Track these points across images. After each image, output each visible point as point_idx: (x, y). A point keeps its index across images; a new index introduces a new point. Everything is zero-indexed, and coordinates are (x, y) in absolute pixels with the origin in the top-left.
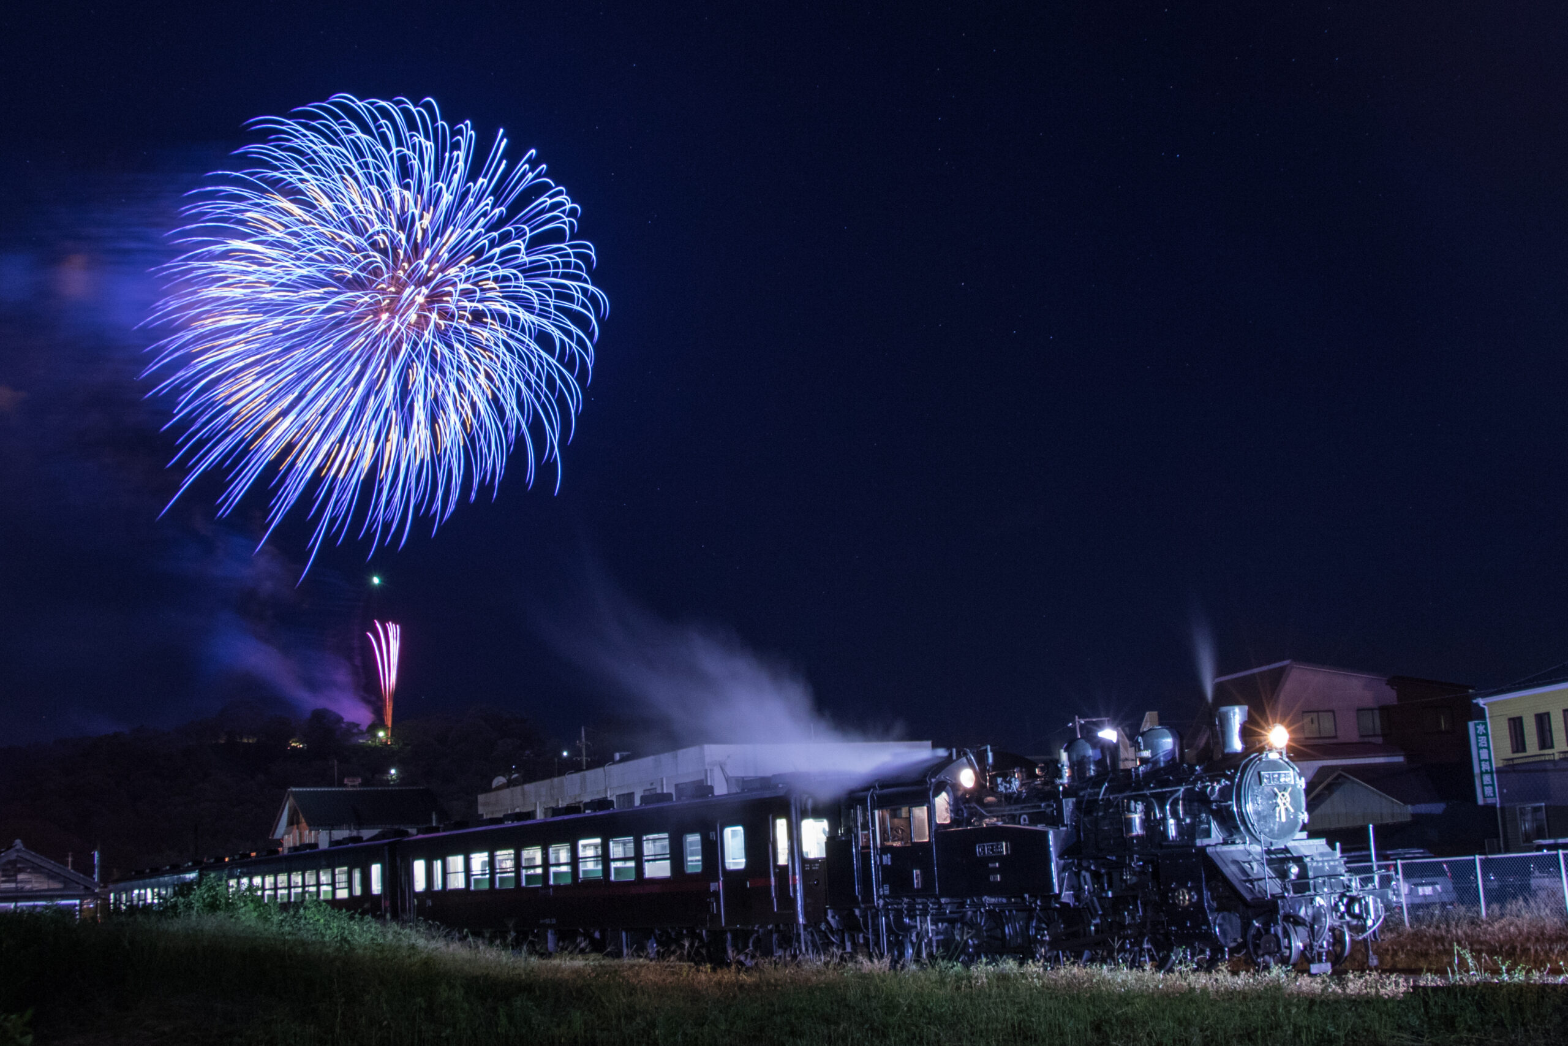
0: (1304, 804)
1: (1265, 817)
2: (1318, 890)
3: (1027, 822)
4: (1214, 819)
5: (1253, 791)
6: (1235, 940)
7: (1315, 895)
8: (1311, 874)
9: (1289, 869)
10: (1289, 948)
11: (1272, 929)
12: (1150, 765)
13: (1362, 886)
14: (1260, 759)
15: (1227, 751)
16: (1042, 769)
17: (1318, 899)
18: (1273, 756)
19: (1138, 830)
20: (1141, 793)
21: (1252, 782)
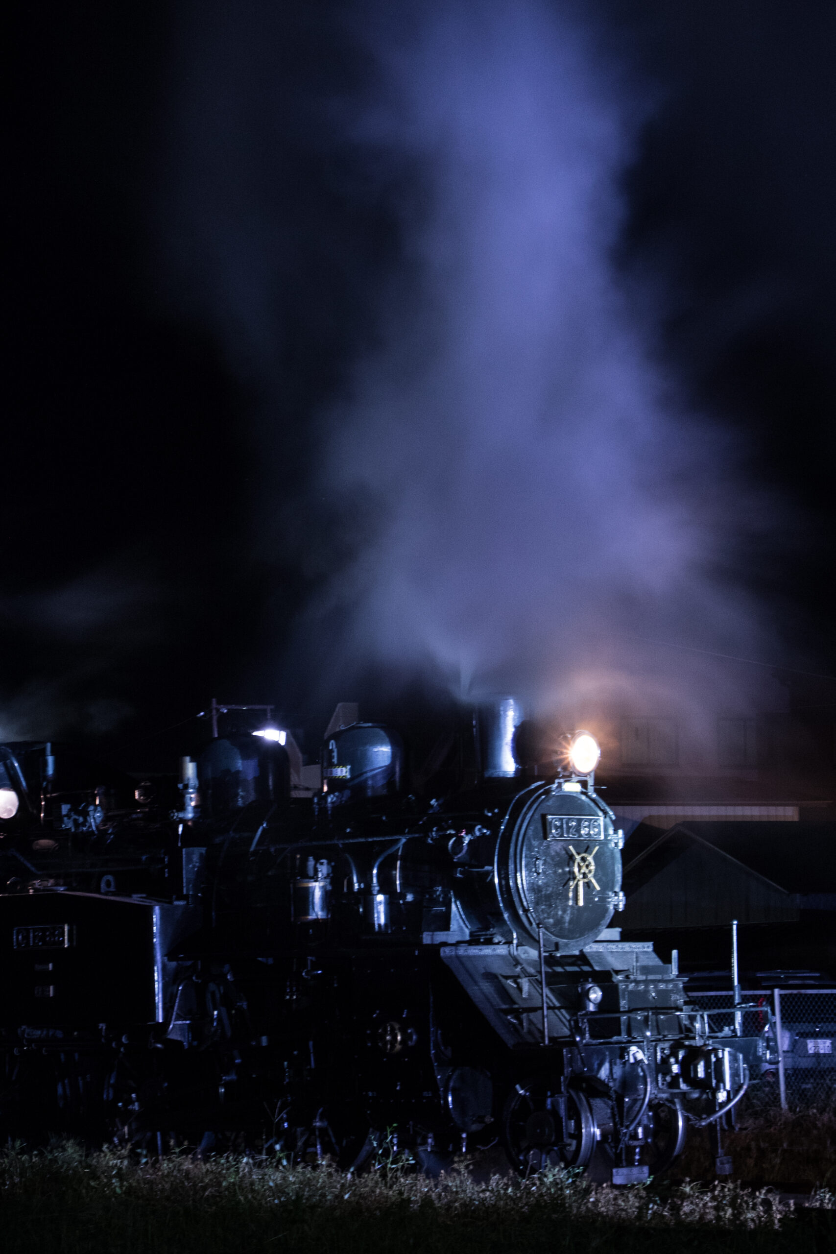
0: (619, 877)
1: (548, 897)
2: (635, 1035)
3: (112, 889)
4: (457, 898)
5: (530, 849)
6: (480, 1119)
7: (631, 1042)
8: (623, 1004)
9: (587, 993)
10: (578, 1136)
11: (549, 1101)
12: (347, 793)
13: (712, 1030)
14: (548, 792)
15: (487, 774)
16: (145, 792)
17: (633, 1049)
18: (572, 787)
19: (318, 912)
20: (328, 842)
21: (530, 832)
